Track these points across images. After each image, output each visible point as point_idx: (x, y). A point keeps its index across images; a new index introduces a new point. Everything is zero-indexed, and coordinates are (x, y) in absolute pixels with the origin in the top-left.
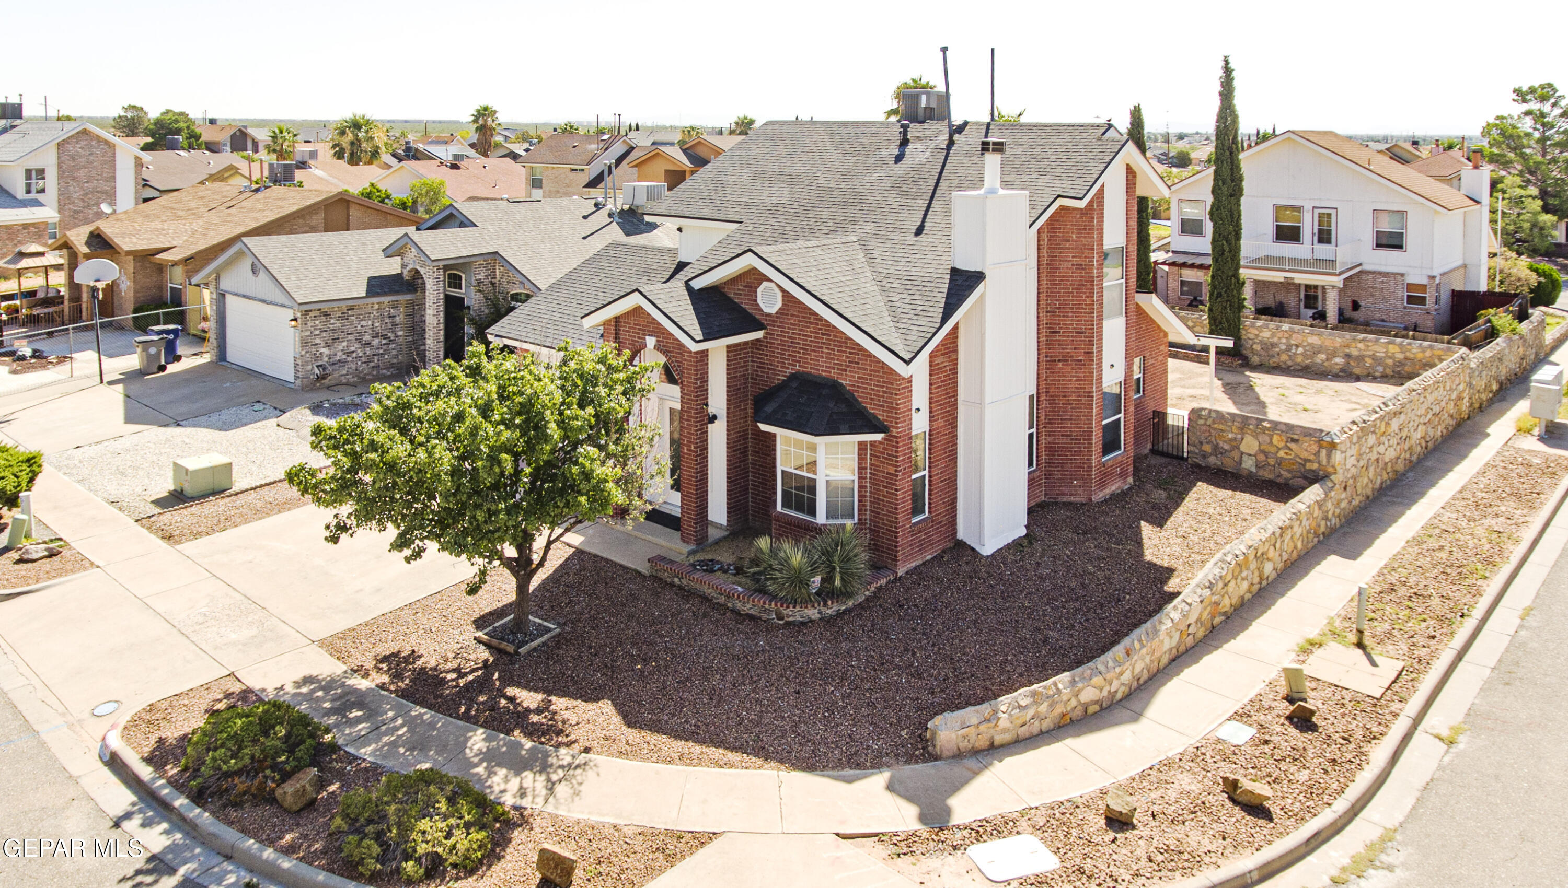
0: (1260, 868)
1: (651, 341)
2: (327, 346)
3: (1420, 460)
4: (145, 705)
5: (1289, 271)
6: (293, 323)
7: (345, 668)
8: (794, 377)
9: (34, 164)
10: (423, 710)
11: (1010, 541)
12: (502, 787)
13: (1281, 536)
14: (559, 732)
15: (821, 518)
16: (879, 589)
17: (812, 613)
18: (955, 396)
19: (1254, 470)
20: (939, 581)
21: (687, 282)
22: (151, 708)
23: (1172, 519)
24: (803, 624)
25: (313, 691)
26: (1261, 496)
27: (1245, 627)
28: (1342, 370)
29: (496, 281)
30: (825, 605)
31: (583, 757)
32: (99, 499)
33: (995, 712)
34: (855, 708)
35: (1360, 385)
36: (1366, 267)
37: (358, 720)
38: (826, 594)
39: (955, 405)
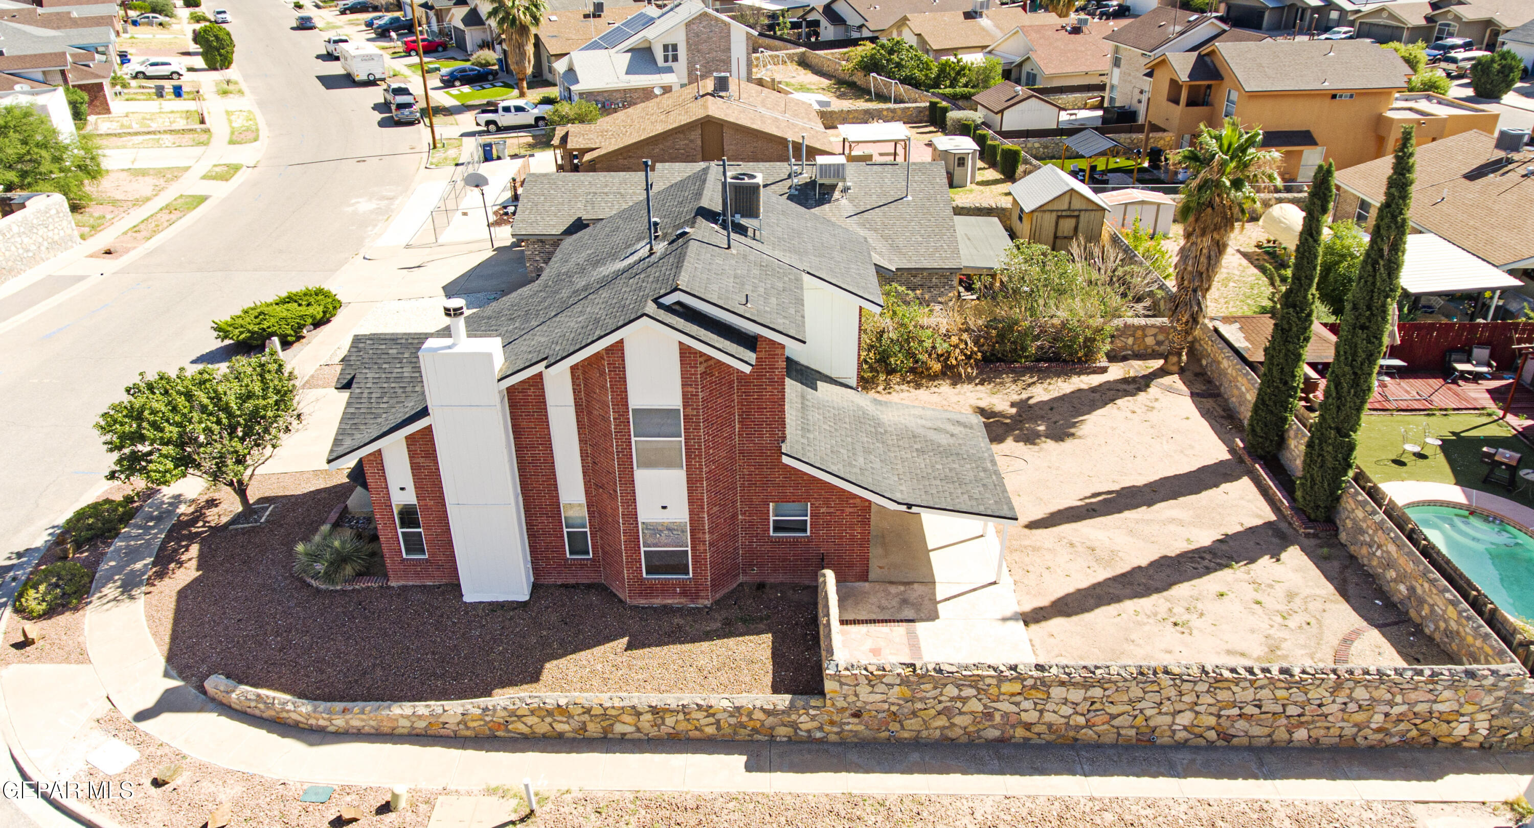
7: (195, 497)
9: (670, 41)
11: (499, 601)
23: (654, 650)
25: (167, 503)
26: (774, 676)
31: (141, 596)
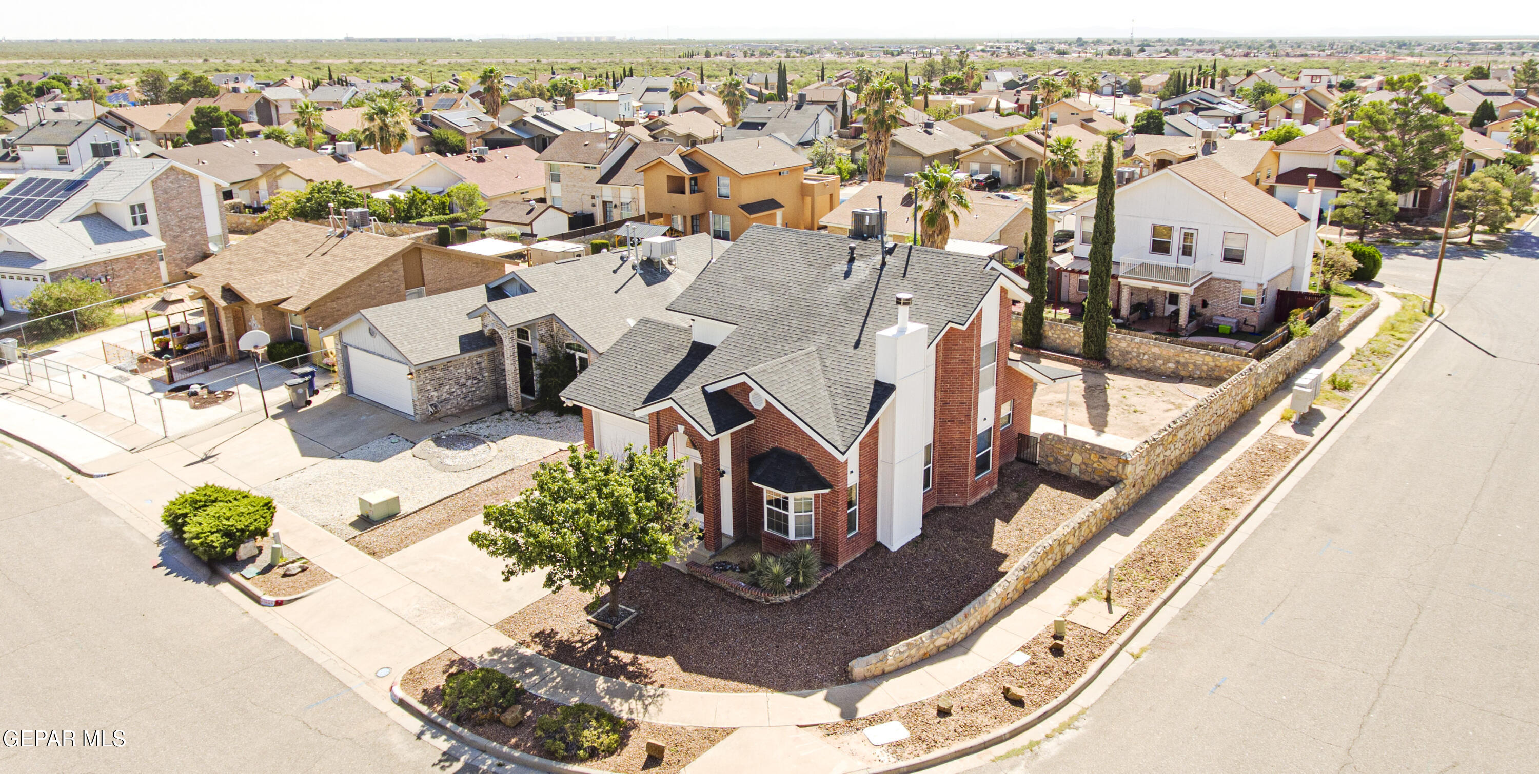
0: (1010, 732)
1: (681, 428)
2: (436, 390)
3: (1202, 450)
4: (407, 670)
5: (1156, 281)
6: (410, 376)
7: (515, 642)
8: (775, 450)
9: (136, 201)
10: (567, 667)
11: (910, 540)
12: (620, 709)
13: (1080, 528)
14: (646, 676)
15: (792, 536)
16: (827, 579)
17: (787, 598)
18: (876, 459)
19: (1078, 474)
20: (863, 571)
21: (703, 387)
22: (411, 672)
23: (1017, 515)
24: (781, 604)
25: (501, 658)
26: (1079, 494)
27: (1044, 589)
28: (1173, 372)
29: (554, 333)
30: (794, 593)
31: (660, 691)
32: (313, 524)
33: (886, 656)
34: (810, 655)
35: (1182, 386)
36: (1214, 275)
37: (532, 675)
38: (795, 586)
39: (876, 465)
